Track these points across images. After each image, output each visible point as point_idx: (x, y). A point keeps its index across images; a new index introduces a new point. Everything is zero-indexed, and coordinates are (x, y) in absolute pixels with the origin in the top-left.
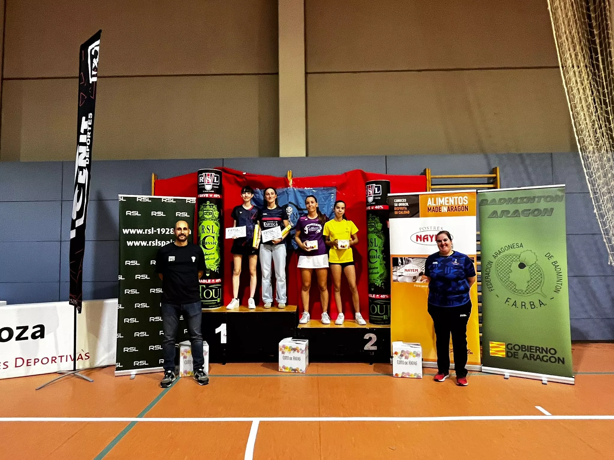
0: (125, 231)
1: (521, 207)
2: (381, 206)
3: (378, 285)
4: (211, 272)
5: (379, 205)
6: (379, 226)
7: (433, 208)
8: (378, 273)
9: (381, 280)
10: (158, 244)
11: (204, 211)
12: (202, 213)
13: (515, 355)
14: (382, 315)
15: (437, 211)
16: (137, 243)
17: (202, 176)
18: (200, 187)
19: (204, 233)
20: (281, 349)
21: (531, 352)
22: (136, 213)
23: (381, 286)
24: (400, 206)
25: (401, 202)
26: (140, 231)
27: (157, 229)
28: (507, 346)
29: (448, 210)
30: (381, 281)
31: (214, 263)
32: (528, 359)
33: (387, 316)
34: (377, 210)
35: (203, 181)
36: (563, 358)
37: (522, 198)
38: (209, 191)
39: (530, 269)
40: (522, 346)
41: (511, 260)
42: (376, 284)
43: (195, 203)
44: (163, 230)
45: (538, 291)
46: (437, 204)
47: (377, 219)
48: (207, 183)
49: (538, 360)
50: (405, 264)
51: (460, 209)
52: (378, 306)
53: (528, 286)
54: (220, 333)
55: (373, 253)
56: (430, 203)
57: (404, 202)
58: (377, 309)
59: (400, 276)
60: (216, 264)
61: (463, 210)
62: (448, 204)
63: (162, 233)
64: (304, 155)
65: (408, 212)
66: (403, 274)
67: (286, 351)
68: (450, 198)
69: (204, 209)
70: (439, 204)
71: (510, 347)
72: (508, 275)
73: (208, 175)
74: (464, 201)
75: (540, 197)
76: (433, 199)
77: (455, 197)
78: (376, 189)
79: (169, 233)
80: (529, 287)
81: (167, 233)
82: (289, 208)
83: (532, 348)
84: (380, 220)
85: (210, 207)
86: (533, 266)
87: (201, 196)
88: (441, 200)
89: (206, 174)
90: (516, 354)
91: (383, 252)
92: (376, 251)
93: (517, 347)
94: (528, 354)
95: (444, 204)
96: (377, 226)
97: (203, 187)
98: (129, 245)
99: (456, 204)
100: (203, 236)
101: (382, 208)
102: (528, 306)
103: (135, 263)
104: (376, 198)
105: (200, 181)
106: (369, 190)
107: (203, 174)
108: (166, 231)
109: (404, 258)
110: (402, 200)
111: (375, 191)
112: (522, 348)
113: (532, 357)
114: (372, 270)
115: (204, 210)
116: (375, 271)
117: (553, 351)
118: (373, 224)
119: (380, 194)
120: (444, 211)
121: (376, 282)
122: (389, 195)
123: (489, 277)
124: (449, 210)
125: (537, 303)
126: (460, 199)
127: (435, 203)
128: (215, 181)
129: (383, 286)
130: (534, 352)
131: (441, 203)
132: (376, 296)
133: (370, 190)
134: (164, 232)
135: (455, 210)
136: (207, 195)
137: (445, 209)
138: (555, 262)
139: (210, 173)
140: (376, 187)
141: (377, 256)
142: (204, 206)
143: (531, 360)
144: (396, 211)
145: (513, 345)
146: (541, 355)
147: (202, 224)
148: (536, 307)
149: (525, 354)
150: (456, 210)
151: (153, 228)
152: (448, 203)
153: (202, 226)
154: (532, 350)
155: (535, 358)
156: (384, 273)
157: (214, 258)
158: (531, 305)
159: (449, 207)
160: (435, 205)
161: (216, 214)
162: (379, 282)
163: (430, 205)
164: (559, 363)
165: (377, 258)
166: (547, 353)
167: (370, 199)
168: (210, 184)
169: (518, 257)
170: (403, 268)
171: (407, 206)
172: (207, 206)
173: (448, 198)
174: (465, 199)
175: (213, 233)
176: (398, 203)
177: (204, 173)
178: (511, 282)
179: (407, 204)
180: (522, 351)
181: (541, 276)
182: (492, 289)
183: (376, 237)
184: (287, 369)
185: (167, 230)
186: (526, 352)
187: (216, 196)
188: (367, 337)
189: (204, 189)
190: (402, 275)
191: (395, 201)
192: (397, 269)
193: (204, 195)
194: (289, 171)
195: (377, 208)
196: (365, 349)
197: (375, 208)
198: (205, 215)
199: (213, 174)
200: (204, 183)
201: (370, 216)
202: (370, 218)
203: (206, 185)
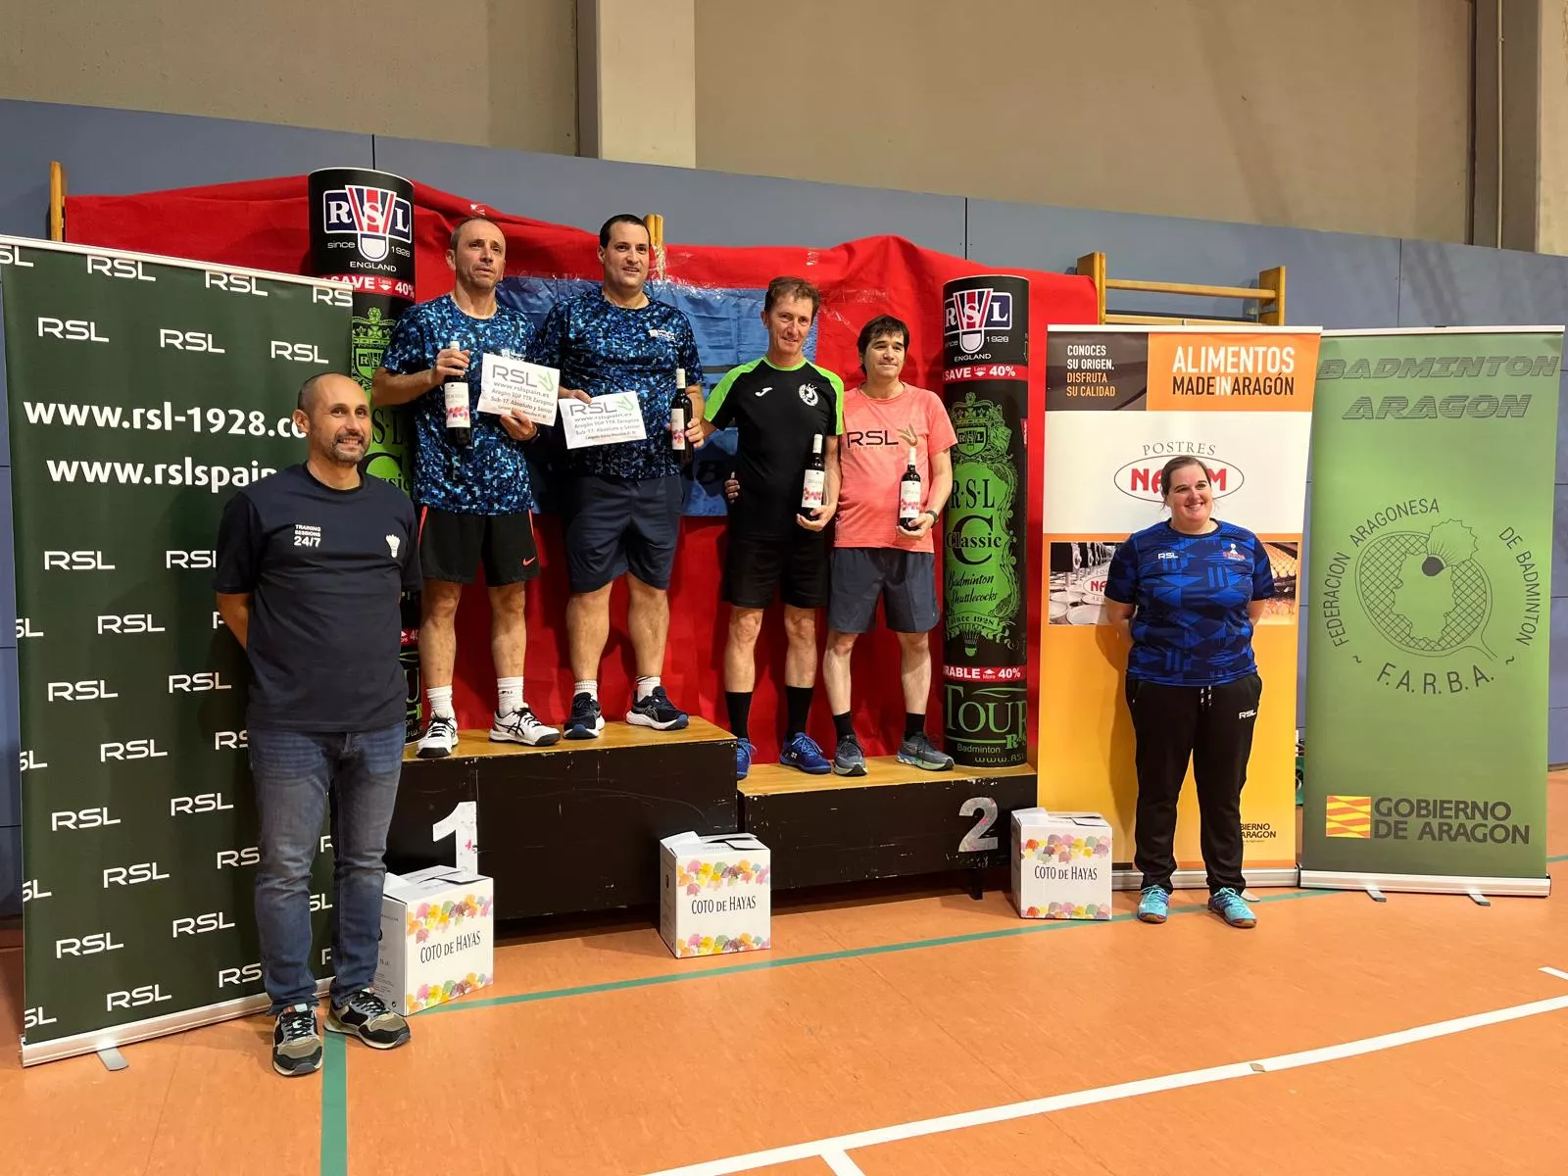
0: (38, 413)
1: (1441, 388)
2: (1008, 368)
3: (991, 637)
5: (1005, 363)
6: (1001, 437)
7: (1190, 380)
8: (992, 596)
9: (1001, 619)
10: (195, 478)
11: (360, 351)
13: (1397, 831)
14: (1003, 736)
15: (1200, 391)
16: (96, 472)
17: (344, 197)
18: (331, 245)
20: (684, 877)
21: (1442, 816)
22: (83, 331)
23: (1002, 638)
24: (1086, 371)
25: (1090, 357)
26: (108, 417)
27: (189, 412)
28: (1377, 807)
29: (1234, 390)
30: (1003, 624)
32: (1434, 838)
33: (1015, 736)
34: (998, 380)
35: (345, 220)
36: (1527, 828)
37: (1446, 362)
38: (376, 264)
39: (1455, 577)
40: (1419, 801)
41: (1403, 550)
42: (984, 633)
43: (349, 304)
44: (216, 416)
45: (1474, 640)
46: (1203, 370)
47: (995, 413)
48: (367, 232)
49: (1461, 839)
50: (1094, 564)
51: (1270, 387)
52: (991, 706)
53: (1447, 625)
54: (451, 839)
55: (976, 529)
56: (1182, 365)
57: (1101, 358)
58: (987, 716)
59: (1074, 604)
61: (1278, 391)
62: (1235, 371)
63: (213, 430)
64: (690, 160)
65: (1110, 392)
66: (1085, 599)
67: (702, 881)
68: (1243, 350)
70: (1210, 370)
71: (1384, 807)
72: (1391, 596)
73: (372, 197)
74: (1283, 362)
75: (1497, 361)
76: (1190, 349)
77: (1257, 349)
78: (996, 306)
79: (242, 432)
80: (1448, 629)
81: (235, 430)
83: (1446, 805)
84: (1002, 417)
85: (384, 336)
86: (1463, 568)
88: (1216, 356)
90: (1401, 826)
91: (1012, 525)
92: (990, 521)
93: (1404, 808)
94: (1435, 823)
95: (1222, 369)
96: (996, 437)
97: (351, 245)
98: (56, 477)
99: (1260, 370)
101: (1013, 374)
102: (1442, 684)
103: (90, 560)
104: (995, 339)
105: (334, 220)
106: (968, 311)
107: (347, 191)
108: (231, 420)
109: (1092, 545)
110: (1094, 350)
111: (991, 314)
112: (1420, 808)
113: (1445, 831)
114: (972, 586)
116: (983, 589)
117: (1500, 811)
118: (983, 429)
119: (1006, 324)
120: (1222, 393)
121: (983, 627)
122: (1053, 328)
123: (1334, 604)
124: (1239, 390)
125: (1467, 678)
126: (1274, 353)
127: (1196, 364)
128: (400, 227)
129: (1006, 641)
130: (1450, 817)
131: (1216, 366)
132: (981, 674)
133: (972, 308)
134: (221, 423)
135: (1255, 390)
136: (368, 283)
137: (1224, 386)
138: (1527, 555)
139: (379, 190)
140: (995, 299)
141: (990, 539)
142: (357, 325)
143: (1441, 839)
144: (1072, 384)
145: (1394, 802)
146: (1469, 824)
148: (1464, 688)
149: (1428, 824)
150: (1259, 390)
151: (168, 406)
152: (1236, 365)
154: (1446, 813)
155: (1453, 833)
156: (1010, 596)
158: (1451, 682)
159: (1237, 380)
160: (1195, 370)
162: (994, 627)
163: (1179, 369)
164: (1514, 841)
165: (990, 545)
166: (1485, 818)
167: (972, 343)
168: (380, 234)
169: (1423, 540)
170: (1090, 577)
171: (1108, 372)
172: (368, 327)
173: (1237, 349)
174: (1288, 354)
175: (394, 442)
176: (1080, 358)
177: (353, 187)
178: (1398, 616)
179: (1109, 364)
180: (1419, 815)
181: (1484, 596)
182: (1344, 638)
183: (989, 474)
184: (706, 945)
185: (235, 417)
186: (1430, 819)
187: (404, 288)
188: (967, 809)
189: (355, 255)
190: (1083, 603)
191: (1071, 350)
192: (1067, 580)
193: (354, 278)
194: (656, 217)
195: (995, 373)
196: (961, 849)
197: (991, 373)
198: (365, 365)
199: (392, 196)
200: (352, 226)
201: (969, 403)
202: (970, 410)
203: (363, 236)
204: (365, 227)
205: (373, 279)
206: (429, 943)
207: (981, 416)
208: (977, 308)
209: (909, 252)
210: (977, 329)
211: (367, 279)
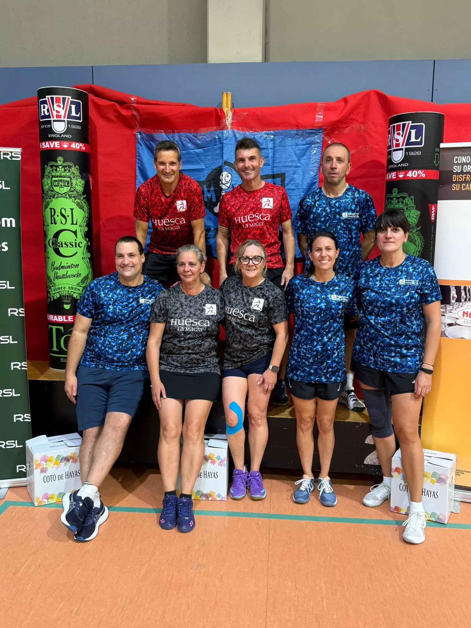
2: (420, 172)
4: (74, 301)
5: (417, 169)
11: (54, 179)
12: (49, 182)
17: (45, 102)
18: (42, 127)
19: (55, 224)
24: (467, 173)
31: (78, 285)
34: (412, 180)
35: (47, 114)
38: (60, 135)
43: (20, 159)
47: (409, 201)
48: (55, 119)
50: (466, 300)
59: (450, 325)
60: (83, 285)
64: (258, 57)
66: (458, 322)
69: (54, 174)
73: (58, 100)
78: (413, 132)
82: (225, 174)
84: (415, 203)
85: (65, 170)
87: (46, 145)
89: (52, 98)
97: (49, 126)
100: (52, 230)
101: (424, 175)
104: (412, 154)
105: (43, 114)
106: (396, 136)
107: (47, 99)
109: (465, 288)
111: (409, 138)
115: (52, 177)
119: (420, 143)
122: (442, 145)
128: (74, 114)
133: (399, 134)
136: (56, 144)
139: (61, 97)
140: (412, 128)
142: (52, 166)
144: (456, 182)
147: (51, 206)
153: (51, 209)
157: (79, 275)
161: (79, 184)
167: (398, 156)
168: (62, 119)
170: (461, 308)
172: (57, 167)
175: (72, 224)
176: (462, 164)
177: (49, 96)
187: (76, 146)
189: (51, 131)
190: (456, 324)
191: (457, 160)
192: (446, 309)
193: (50, 143)
194: (227, 94)
195: (410, 176)
196: (365, 462)
197: (408, 175)
198: (56, 186)
199: (69, 99)
200: (49, 116)
201: (394, 195)
202: (394, 199)
203: (54, 121)
204: (55, 116)
205: (59, 142)
206: (48, 474)
207: (400, 203)
208: (401, 134)
209: (383, 99)
210: (401, 147)
211: (56, 143)
